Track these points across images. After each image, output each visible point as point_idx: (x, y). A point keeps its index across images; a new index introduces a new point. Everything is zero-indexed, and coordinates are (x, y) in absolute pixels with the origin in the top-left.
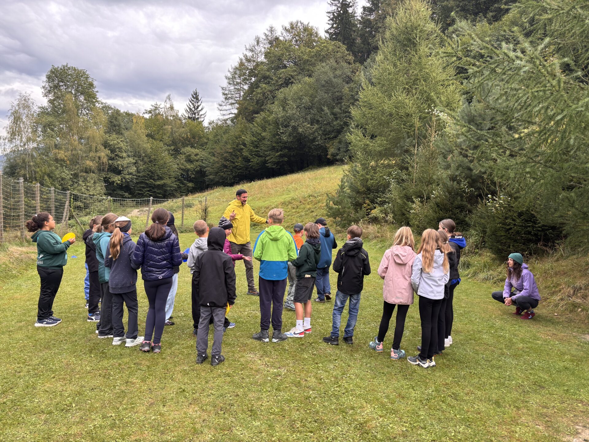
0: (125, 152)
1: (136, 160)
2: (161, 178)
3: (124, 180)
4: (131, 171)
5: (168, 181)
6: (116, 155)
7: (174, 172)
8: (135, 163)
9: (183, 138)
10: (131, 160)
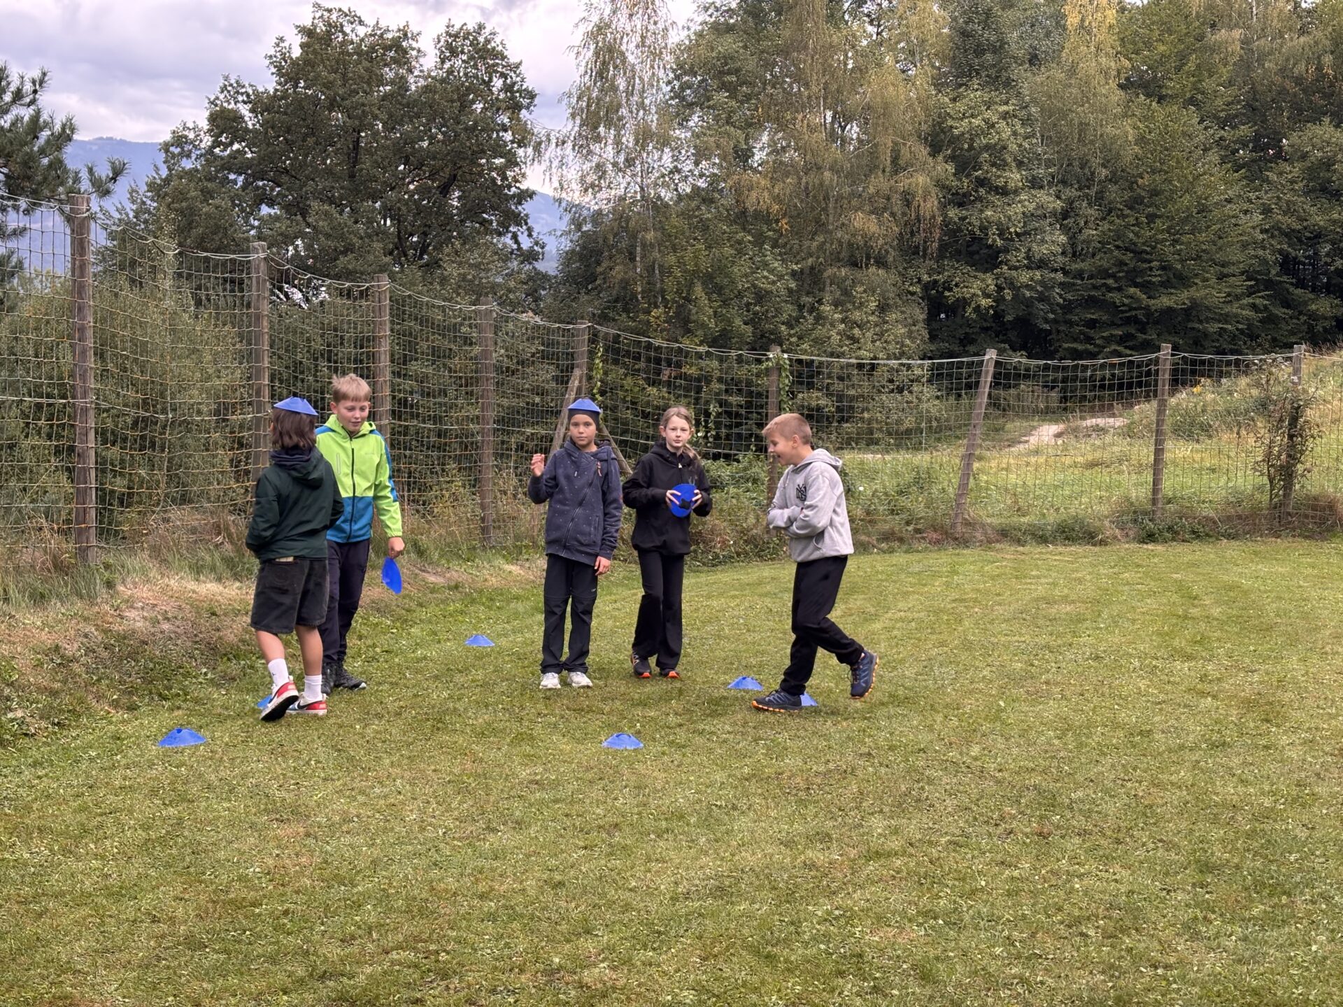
0: (1020, 164)
1: (1070, 202)
2: (1181, 280)
3: (1008, 294)
4: (1041, 250)
5: (1209, 293)
6: (981, 182)
7: (1245, 246)
8: (1065, 215)
9: (1298, 81)
10: (1048, 199)
